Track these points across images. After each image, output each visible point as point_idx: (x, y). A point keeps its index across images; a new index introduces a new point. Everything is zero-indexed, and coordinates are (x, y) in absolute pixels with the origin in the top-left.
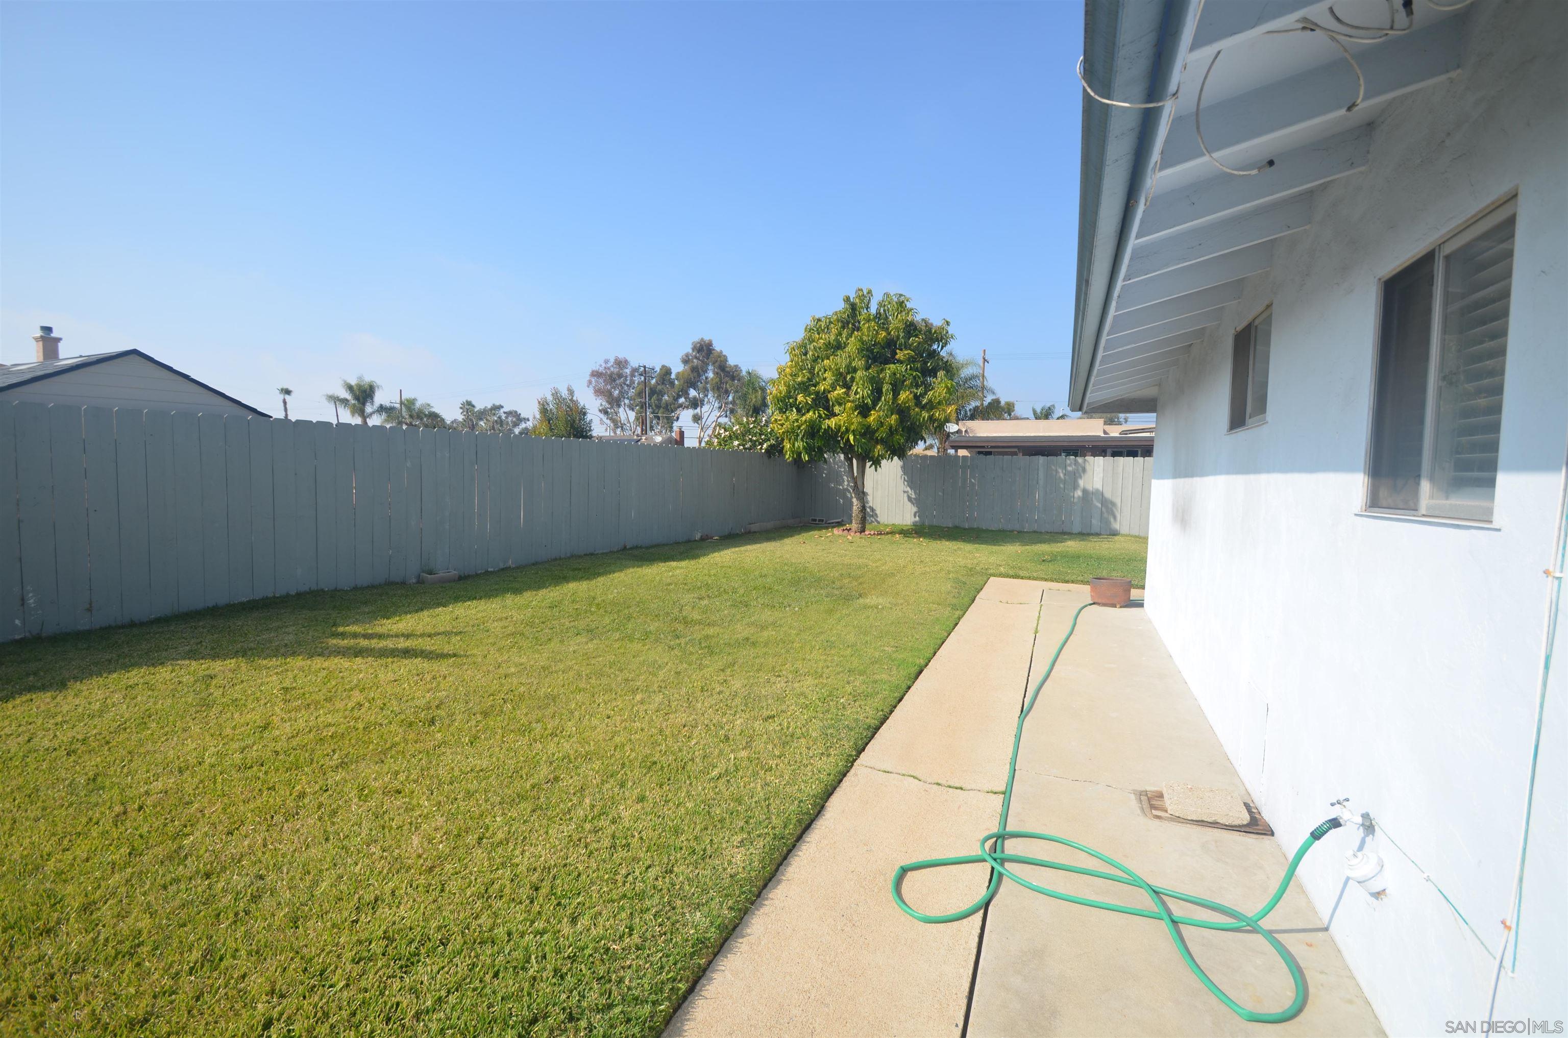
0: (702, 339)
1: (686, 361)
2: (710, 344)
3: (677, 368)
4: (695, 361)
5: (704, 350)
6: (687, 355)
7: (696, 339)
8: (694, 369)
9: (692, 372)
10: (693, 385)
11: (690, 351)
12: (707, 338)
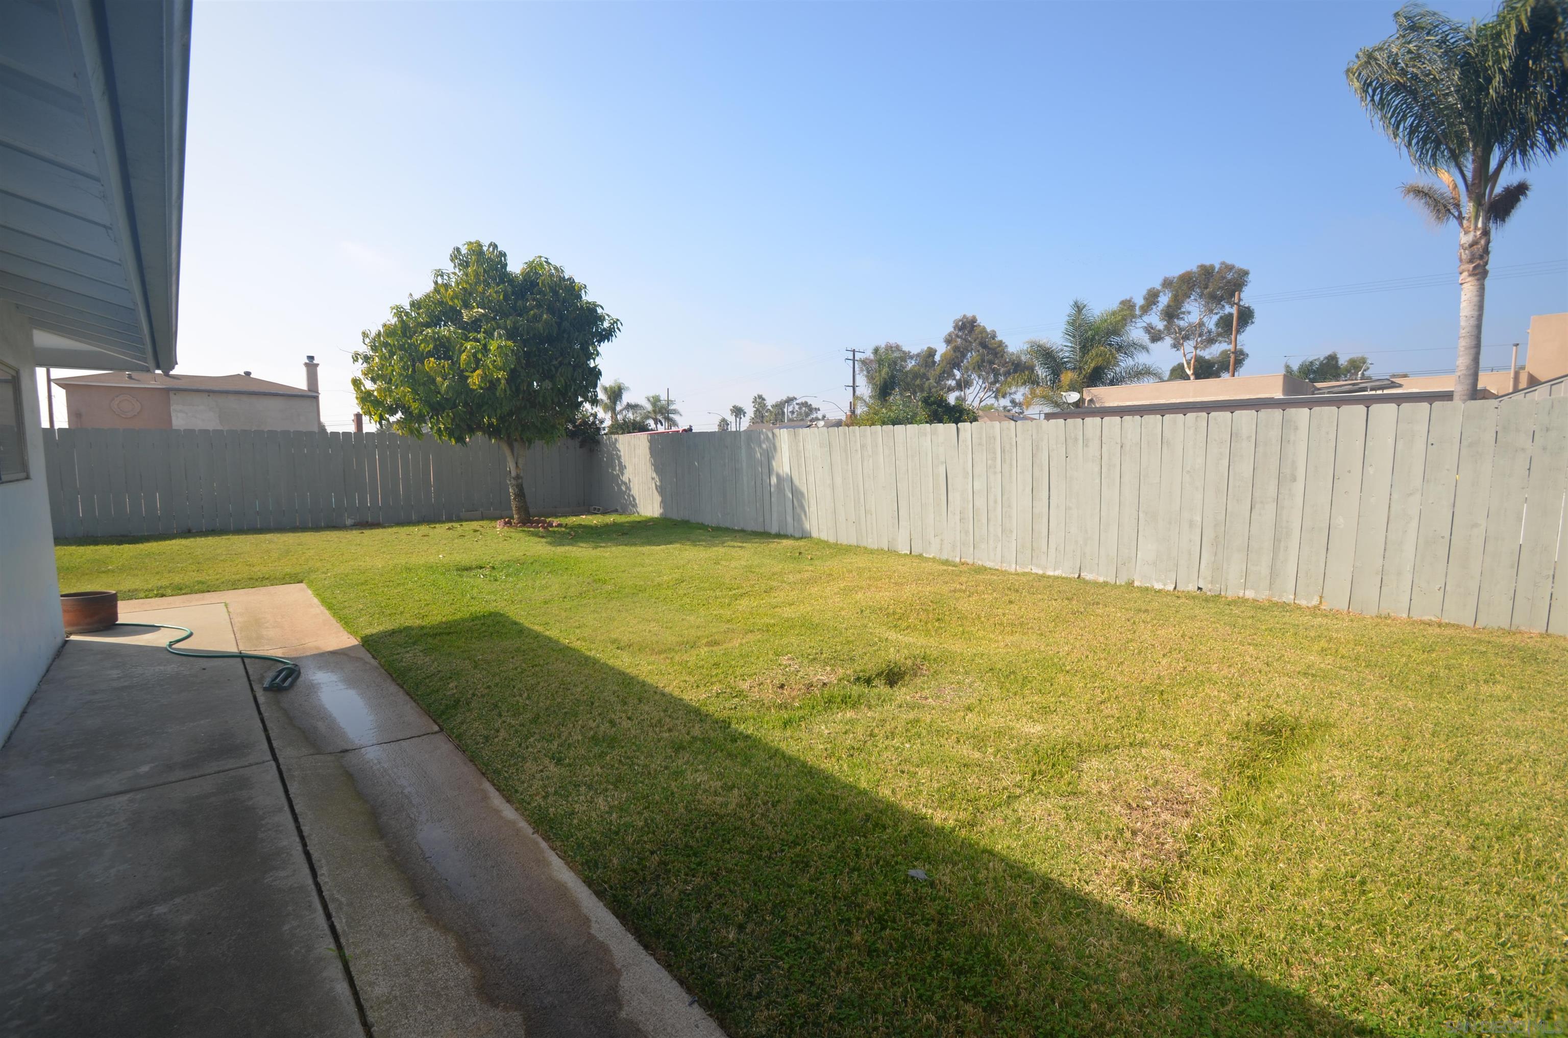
0: (964, 316)
1: (948, 341)
2: (973, 321)
3: (941, 349)
4: (959, 340)
5: (967, 326)
6: (950, 335)
7: (958, 316)
8: (956, 349)
9: (955, 351)
10: (957, 365)
11: (952, 329)
12: (969, 315)
